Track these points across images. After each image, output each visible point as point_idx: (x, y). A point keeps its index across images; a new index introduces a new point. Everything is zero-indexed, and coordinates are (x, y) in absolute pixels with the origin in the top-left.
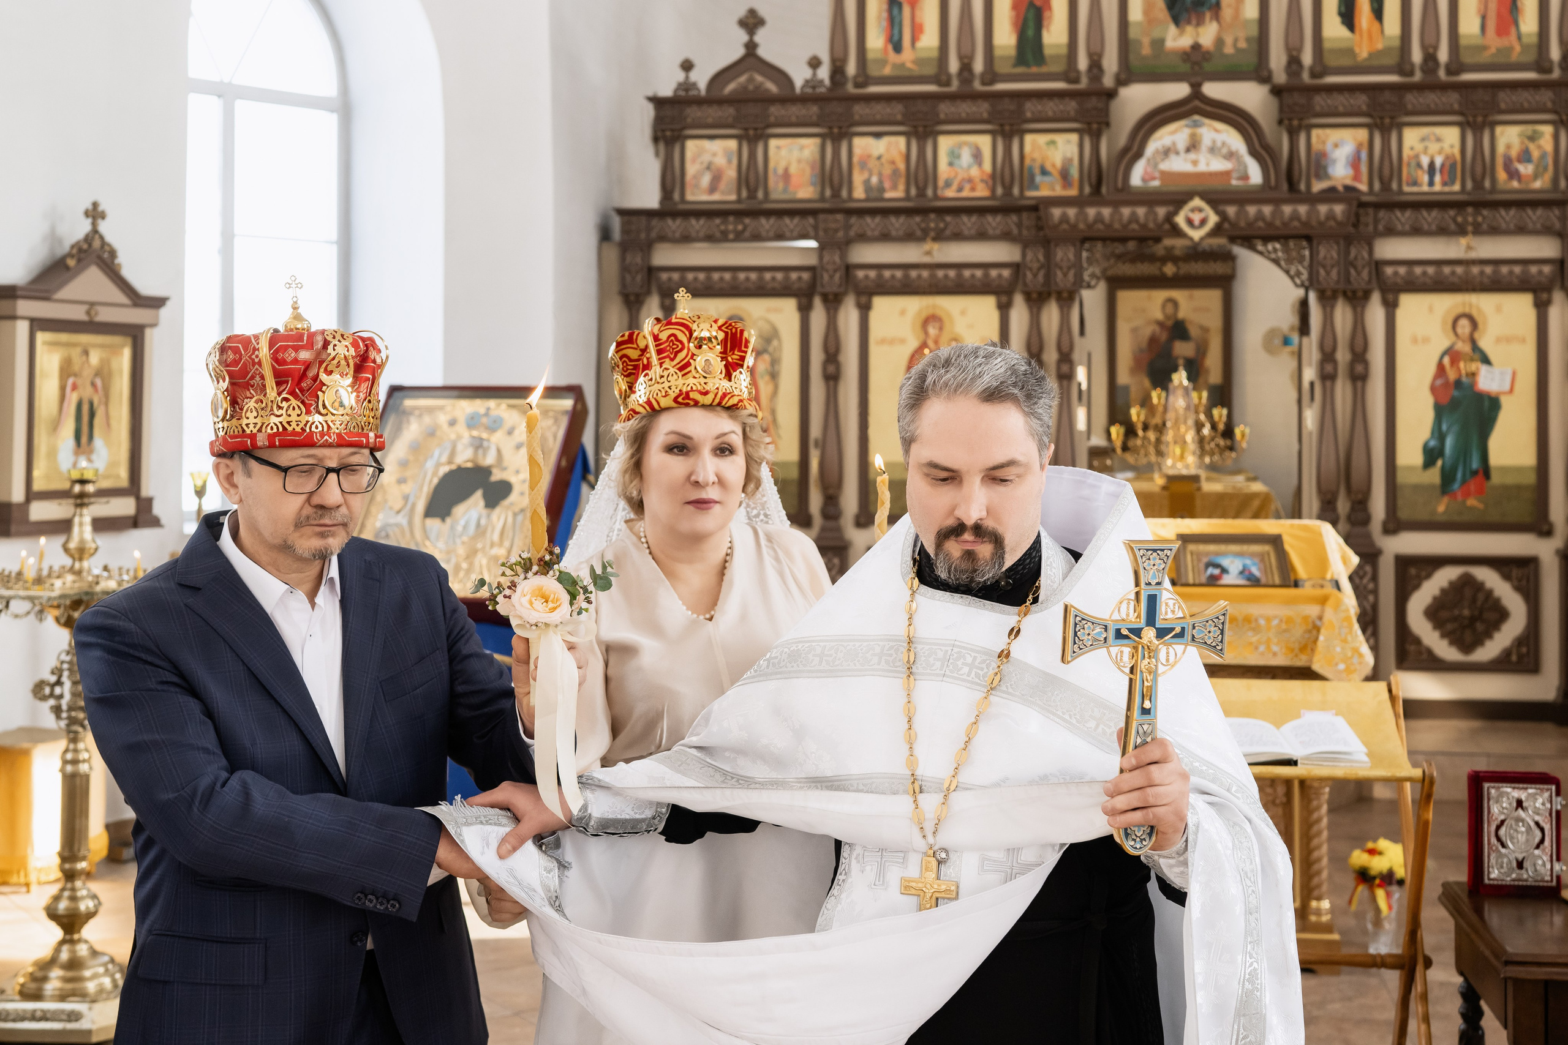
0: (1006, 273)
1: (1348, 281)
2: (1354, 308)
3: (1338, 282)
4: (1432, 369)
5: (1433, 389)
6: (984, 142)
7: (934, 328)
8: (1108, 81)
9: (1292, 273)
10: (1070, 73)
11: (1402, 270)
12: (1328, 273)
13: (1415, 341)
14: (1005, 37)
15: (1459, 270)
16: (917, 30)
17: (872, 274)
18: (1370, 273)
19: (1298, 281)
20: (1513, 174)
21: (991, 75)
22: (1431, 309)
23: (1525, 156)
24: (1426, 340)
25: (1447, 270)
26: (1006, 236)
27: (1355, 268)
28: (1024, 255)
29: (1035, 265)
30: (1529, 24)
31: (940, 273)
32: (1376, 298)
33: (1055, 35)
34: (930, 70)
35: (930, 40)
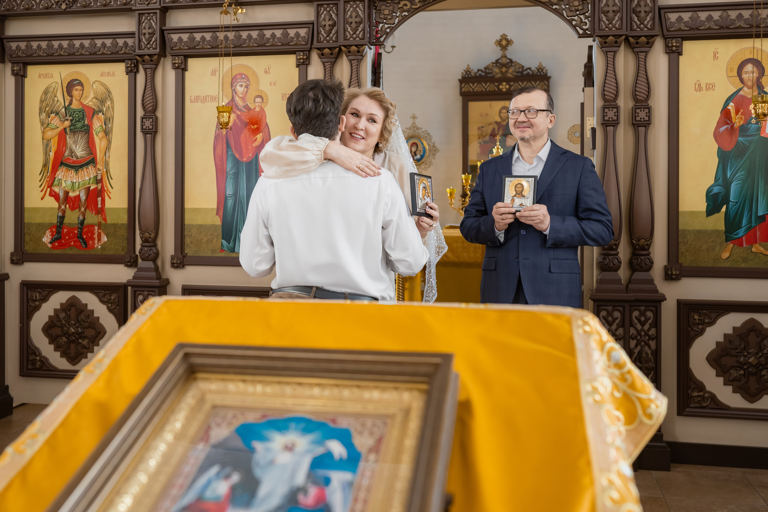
0: (303, 32)
1: (632, 29)
2: (636, 54)
3: (620, 29)
4: (717, 115)
5: (717, 135)
7: (241, 86)
9: (574, 23)
11: (686, 16)
12: (610, 21)
13: (699, 88)
15: (746, 14)
17: (185, 37)
18: (653, 19)
19: (581, 32)
22: (715, 56)
24: (710, 87)
25: (733, 14)
27: (637, 14)
28: (318, 15)
29: (328, 23)
31: (244, 34)
32: (659, 45)
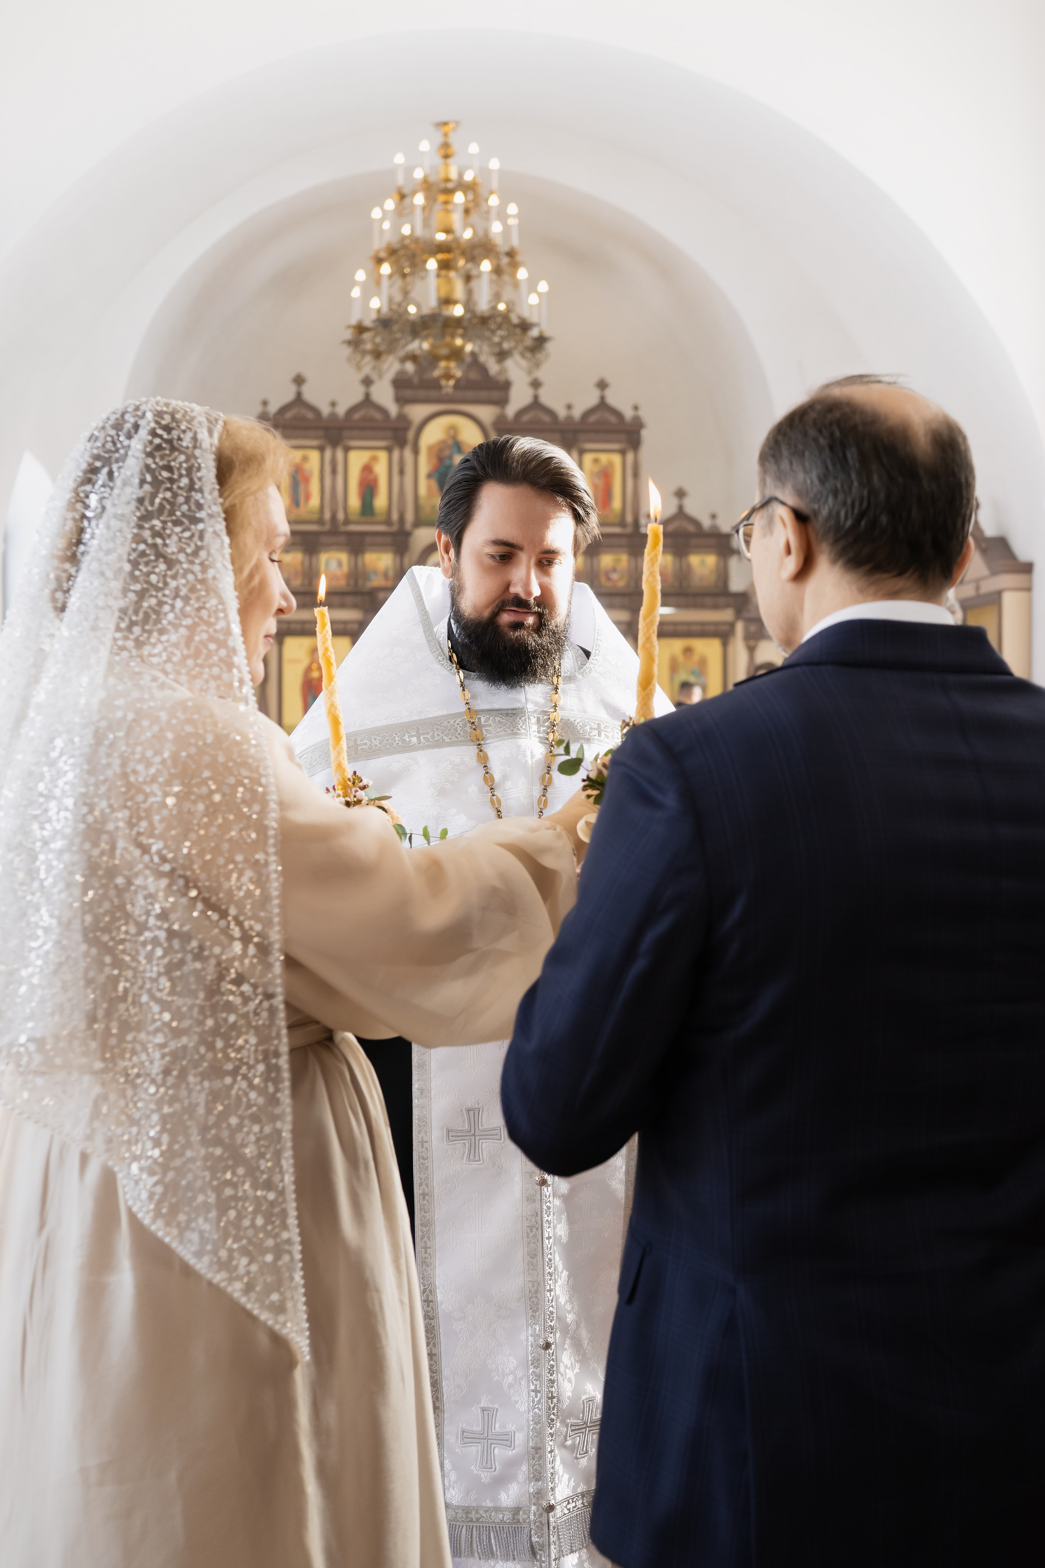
6: (344, 557)
8: (408, 526)
10: (388, 522)
14: (354, 502)
16: (308, 497)
20: (609, 579)
21: (347, 522)
23: (614, 570)
26: (355, 606)
30: (617, 504)
33: (380, 502)
34: (316, 517)
35: (315, 501)
